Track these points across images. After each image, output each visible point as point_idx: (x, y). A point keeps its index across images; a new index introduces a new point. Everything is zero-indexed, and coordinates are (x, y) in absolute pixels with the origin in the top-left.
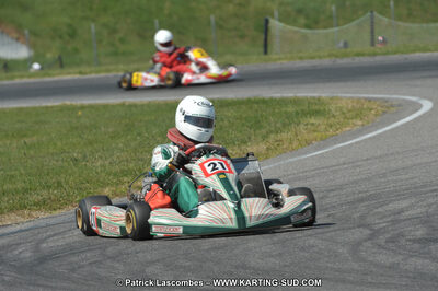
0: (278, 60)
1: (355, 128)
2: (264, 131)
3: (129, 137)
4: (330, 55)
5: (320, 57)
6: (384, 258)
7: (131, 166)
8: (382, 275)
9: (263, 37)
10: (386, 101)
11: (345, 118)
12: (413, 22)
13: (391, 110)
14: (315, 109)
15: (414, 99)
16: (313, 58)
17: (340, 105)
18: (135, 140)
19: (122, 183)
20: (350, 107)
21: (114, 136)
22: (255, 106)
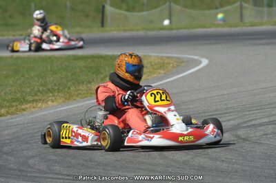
0: (111, 31)
1: (160, 75)
2: (102, 76)
3: (16, 77)
4: (143, 29)
5: (137, 30)
6: (179, 157)
7: (18, 95)
8: (178, 168)
9: (100, 16)
10: (179, 58)
11: (154, 69)
13: (182, 64)
15: (196, 57)
16: (132, 30)
17: (150, 60)
18: (20, 79)
19: (13, 106)
20: (156, 62)
21: (7, 77)
22: (96, 60)
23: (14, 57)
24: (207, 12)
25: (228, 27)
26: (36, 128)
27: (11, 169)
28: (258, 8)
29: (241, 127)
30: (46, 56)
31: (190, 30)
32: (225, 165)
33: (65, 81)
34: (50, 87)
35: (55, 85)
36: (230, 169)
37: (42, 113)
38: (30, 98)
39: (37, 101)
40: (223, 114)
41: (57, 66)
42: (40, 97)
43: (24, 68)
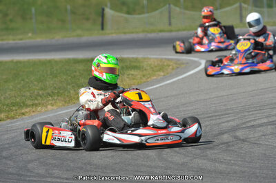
0: (110, 34)
1: (159, 78)
3: (16, 82)
4: (143, 31)
5: (137, 33)
6: (178, 159)
7: (18, 100)
9: (100, 19)
10: (178, 60)
11: (153, 71)
13: (181, 66)
14: (134, 65)
15: (196, 59)
16: (133, 33)
17: (150, 63)
18: (20, 83)
19: (12, 111)
20: (156, 64)
21: (7, 81)
23: (15, 61)
27: (11, 174)
28: (258, 9)
29: (240, 128)
30: (46, 60)
32: (223, 166)
33: (65, 85)
34: (49, 91)
35: (55, 88)
36: (229, 170)
37: (41, 117)
39: (36, 105)
40: (222, 115)
41: (57, 70)
42: (40, 101)
43: (24, 72)
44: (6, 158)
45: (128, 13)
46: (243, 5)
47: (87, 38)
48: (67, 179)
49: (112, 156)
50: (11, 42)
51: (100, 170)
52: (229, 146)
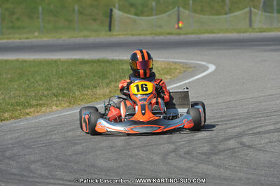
0: (118, 35)
1: (166, 81)
2: (108, 80)
3: (21, 81)
4: (151, 34)
5: (145, 35)
6: (183, 164)
7: (22, 100)
9: (108, 19)
10: (186, 64)
11: (160, 74)
12: (204, 15)
13: (189, 70)
15: (204, 63)
16: (140, 35)
17: (157, 66)
18: (25, 83)
19: (16, 110)
20: (163, 67)
21: (11, 81)
22: (102, 64)
24: (216, 17)
25: (237, 33)
26: (39, 133)
28: (267, 14)
29: (246, 134)
30: (52, 60)
31: (198, 36)
32: (228, 172)
33: (70, 86)
34: (55, 92)
35: (60, 89)
36: (233, 176)
37: (46, 118)
38: (34, 102)
39: (41, 105)
40: (228, 121)
41: (62, 70)
42: (44, 101)
43: (29, 71)
44: (8, 158)
45: (136, 14)
46: (253, 9)
47: (93, 38)
48: (69, 181)
49: (116, 160)
50: (17, 40)
51: (104, 173)
52: (235, 152)
